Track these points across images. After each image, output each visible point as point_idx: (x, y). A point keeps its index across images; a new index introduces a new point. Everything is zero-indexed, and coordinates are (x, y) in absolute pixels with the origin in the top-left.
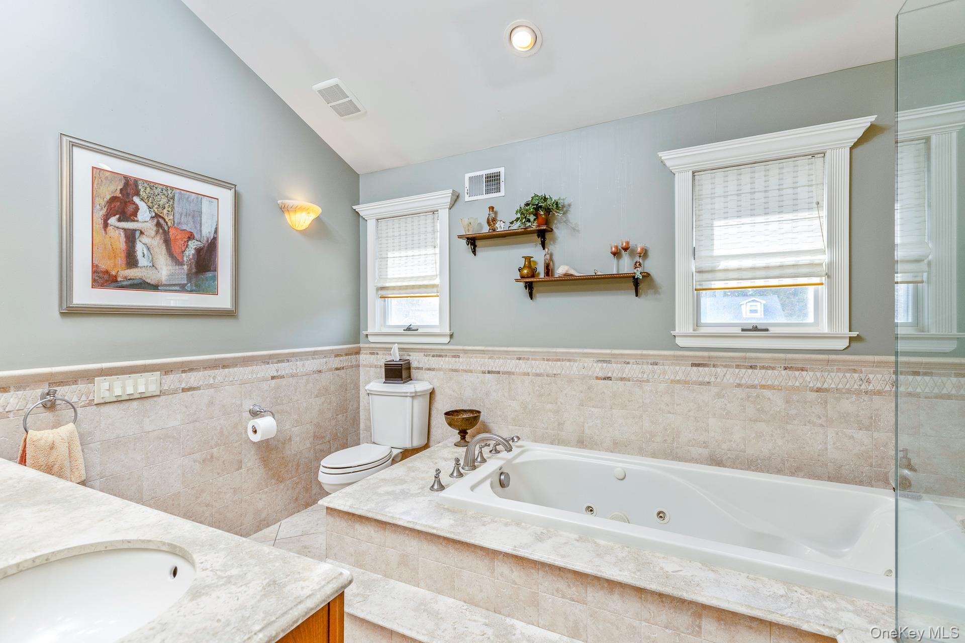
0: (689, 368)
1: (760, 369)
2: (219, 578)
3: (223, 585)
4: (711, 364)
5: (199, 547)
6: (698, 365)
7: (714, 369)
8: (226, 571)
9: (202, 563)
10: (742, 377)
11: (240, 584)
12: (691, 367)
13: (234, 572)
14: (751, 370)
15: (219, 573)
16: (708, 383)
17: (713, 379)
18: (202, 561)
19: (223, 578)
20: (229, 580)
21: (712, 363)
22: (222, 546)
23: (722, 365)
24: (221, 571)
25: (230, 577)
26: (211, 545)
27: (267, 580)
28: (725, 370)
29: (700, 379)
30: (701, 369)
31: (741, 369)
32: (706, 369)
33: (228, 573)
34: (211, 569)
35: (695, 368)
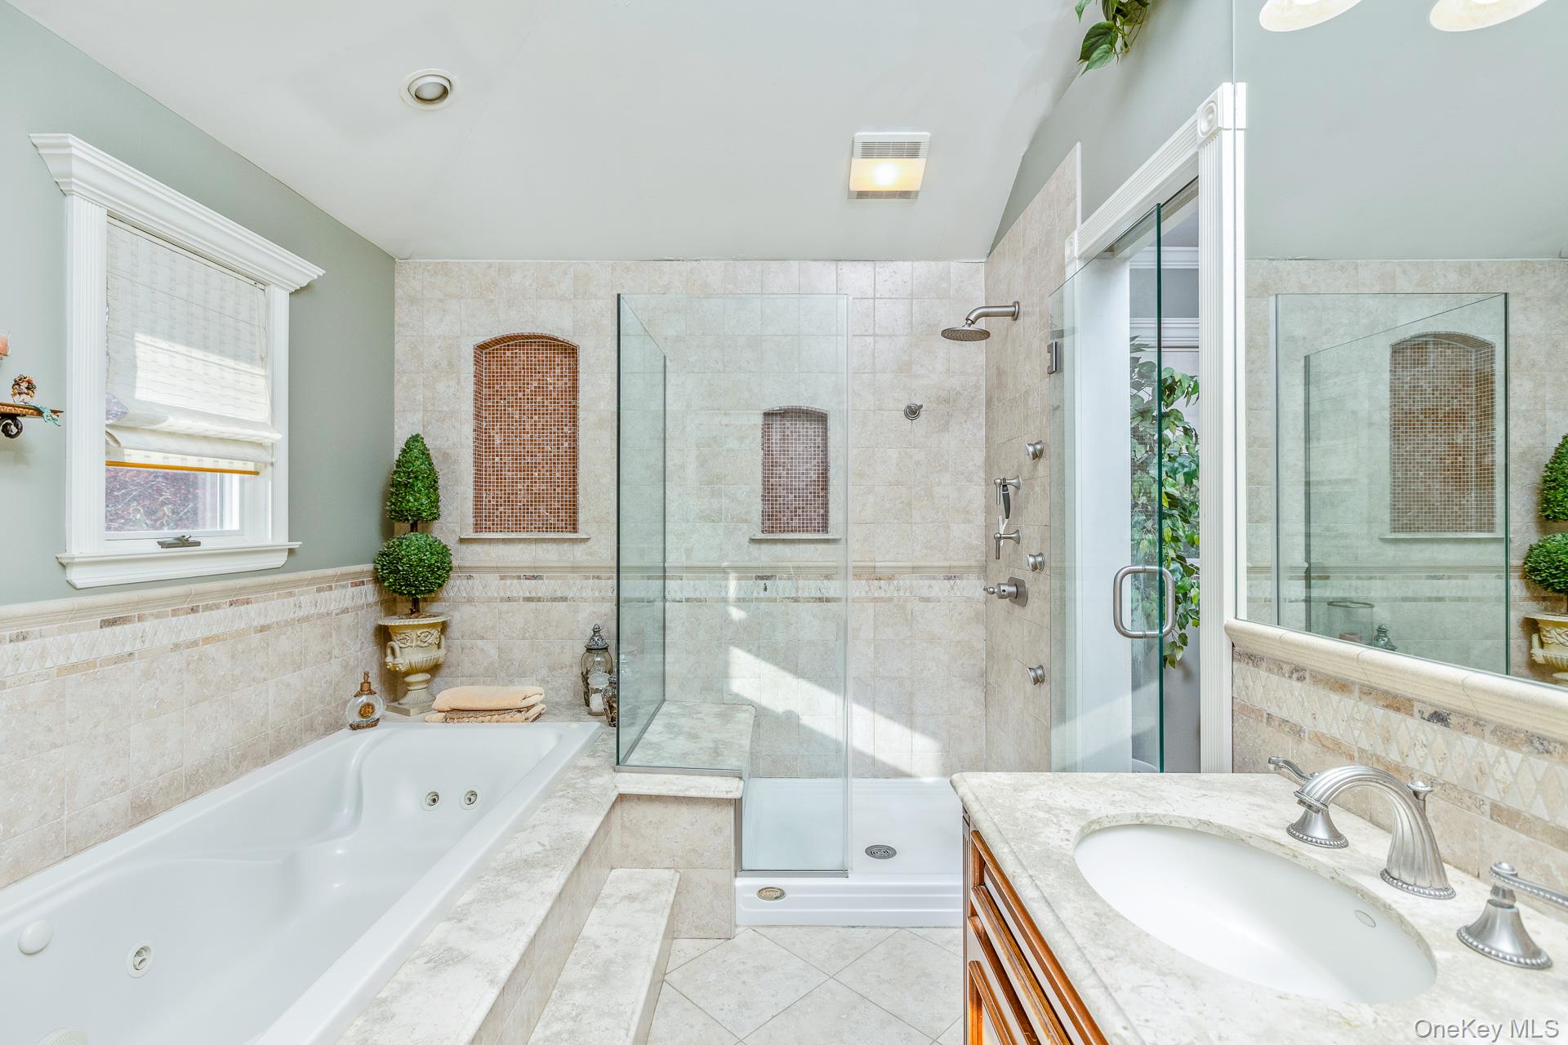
0: (97, 632)
1: (203, 611)
2: (1056, 816)
3: (1058, 809)
4: (135, 616)
5: (1063, 862)
6: (113, 622)
7: (139, 624)
8: (1048, 819)
9: (1067, 840)
10: (180, 631)
11: (1043, 802)
12: (99, 630)
13: (1041, 814)
14: (192, 615)
15: (1055, 821)
16: (131, 654)
17: (138, 644)
18: (1067, 842)
19: (1054, 814)
20: (1050, 810)
21: (136, 614)
22: (1037, 848)
23: (152, 615)
24: (1052, 821)
25: (1048, 812)
26: (1049, 857)
27: (1020, 794)
28: (156, 621)
29: (117, 651)
30: (117, 629)
31: (178, 616)
32: (127, 627)
33: (1047, 816)
34: (1061, 828)
35: (108, 630)
